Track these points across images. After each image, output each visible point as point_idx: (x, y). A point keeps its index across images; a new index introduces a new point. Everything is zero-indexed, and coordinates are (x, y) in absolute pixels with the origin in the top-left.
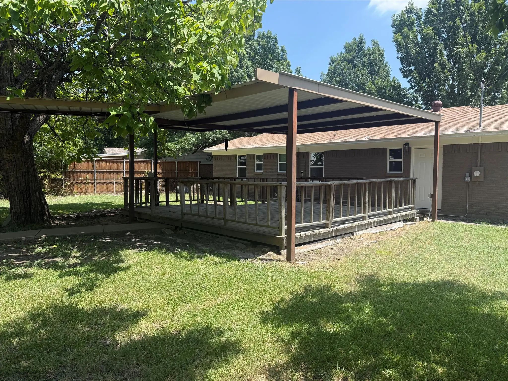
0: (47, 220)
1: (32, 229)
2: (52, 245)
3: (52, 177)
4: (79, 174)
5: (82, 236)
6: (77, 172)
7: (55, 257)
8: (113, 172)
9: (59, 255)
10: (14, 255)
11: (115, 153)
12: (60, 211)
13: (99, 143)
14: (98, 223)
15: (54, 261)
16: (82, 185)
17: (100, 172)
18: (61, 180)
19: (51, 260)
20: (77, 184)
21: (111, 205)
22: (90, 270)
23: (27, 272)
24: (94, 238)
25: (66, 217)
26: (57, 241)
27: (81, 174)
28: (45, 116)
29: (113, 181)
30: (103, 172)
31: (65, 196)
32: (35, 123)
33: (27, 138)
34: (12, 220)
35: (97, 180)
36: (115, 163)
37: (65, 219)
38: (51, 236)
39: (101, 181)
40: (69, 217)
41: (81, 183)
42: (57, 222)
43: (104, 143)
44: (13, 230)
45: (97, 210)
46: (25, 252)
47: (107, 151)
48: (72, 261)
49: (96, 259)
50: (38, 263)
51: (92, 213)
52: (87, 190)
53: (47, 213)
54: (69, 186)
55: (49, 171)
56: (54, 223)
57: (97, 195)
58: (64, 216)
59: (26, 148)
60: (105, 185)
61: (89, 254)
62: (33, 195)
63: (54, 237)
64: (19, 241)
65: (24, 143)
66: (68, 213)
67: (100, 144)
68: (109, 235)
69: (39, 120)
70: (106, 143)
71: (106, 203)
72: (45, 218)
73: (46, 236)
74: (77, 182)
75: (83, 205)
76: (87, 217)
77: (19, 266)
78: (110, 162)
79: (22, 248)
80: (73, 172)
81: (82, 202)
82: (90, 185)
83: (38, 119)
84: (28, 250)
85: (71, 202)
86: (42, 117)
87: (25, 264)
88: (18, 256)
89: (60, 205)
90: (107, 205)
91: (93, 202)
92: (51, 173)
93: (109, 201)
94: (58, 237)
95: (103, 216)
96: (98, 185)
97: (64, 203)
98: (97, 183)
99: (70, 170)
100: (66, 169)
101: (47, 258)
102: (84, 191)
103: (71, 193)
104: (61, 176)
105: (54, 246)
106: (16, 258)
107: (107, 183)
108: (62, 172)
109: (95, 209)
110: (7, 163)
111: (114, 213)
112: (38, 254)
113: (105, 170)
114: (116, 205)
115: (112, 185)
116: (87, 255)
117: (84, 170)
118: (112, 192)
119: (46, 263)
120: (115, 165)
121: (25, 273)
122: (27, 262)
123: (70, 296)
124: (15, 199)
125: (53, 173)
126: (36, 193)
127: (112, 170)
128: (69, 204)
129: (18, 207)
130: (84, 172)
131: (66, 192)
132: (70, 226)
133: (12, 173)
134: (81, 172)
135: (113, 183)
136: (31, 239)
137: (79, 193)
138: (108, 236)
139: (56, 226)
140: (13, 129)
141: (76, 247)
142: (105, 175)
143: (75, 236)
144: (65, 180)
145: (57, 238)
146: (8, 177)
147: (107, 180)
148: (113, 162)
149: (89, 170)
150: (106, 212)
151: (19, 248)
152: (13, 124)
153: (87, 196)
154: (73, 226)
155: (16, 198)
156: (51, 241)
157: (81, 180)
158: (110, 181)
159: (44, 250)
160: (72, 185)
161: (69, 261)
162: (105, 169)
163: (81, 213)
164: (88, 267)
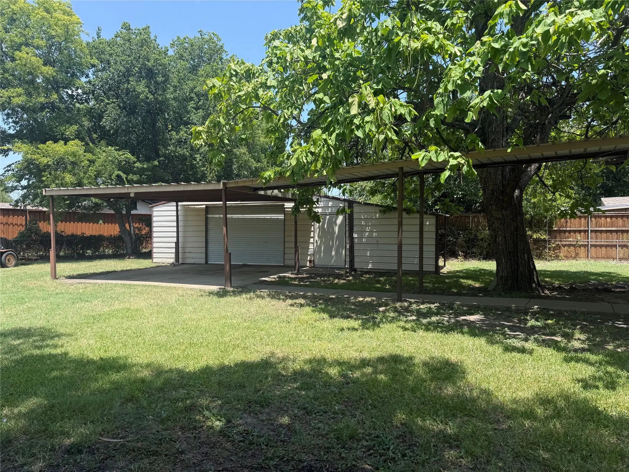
0: (536, 289)
1: (520, 297)
2: (546, 320)
3: (535, 237)
4: (567, 234)
5: (583, 313)
6: (565, 231)
7: (554, 334)
8: (617, 231)
9: (558, 333)
10: (506, 323)
11: (617, 204)
12: (547, 279)
13: (592, 193)
14: (602, 300)
15: (553, 339)
16: (572, 247)
17: (596, 231)
18: (544, 240)
19: (548, 337)
20: (564, 246)
21: (616, 276)
22: (606, 362)
23: (526, 347)
24: (601, 319)
25: (557, 287)
26: (552, 315)
27: (570, 233)
28: (537, 165)
29: (615, 243)
30: (601, 231)
31: (549, 261)
32: (525, 175)
33: (517, 192)
34: (498, 285)
35: (592, 241)
36: (619, 219)
37: (556, 289)
38: (544, 309)
39: (597, 243)
40: (560, 287)
41: (569, 246)
42: (547, 292)
43: (600, 192)
44: (500, 296)
45: (596, 282)
46: (517, 323)
47: (605, 203)
48: (577, 344)
49: (610, 348)
50: (535, 338)
51: (590, 285)
52: (577, 254)
53: (536, 280)
54: (554, 249)
55: (531, 230)
56: (543, 292)
57: (592, 261)
58: (555, 286)
59: (515, 204)
60: (604, 249)
61: (598, 339)
62: (521, 257)
63: (548, 310)
64: (508, 309)
65: (513, 198)
66: (557, 282)
67: (594, 194)
68: (622, 318)
69: (531, 171)
70: (603, 192)
71: (607, 273)
72: (534, 285)
73: (538, 308)
74: (565, 243)
75: (575, 273)
76: (585, 290)
77: (514, 337)
78: (611, 217)
79: (514, 318)
80: (560, 232)
81: (573, 269)
82: (582, 248)
83: (529, 169)
84: (520, 321)
85: (558, 269)
86: (534, 167)
87: (520, 336)
88: (510, 326)
89: (545, 271)
90: (609, 276)
91: (589, 270)
92: (533, 233)
93: (612, 270)
94: (552, 310)
95: (607, 291)
96: (593, 248)
97: (549, 269)
98: (592, 246)
99: (556, 229)
100: (551, 227)
101: (543, 334)
102: (573, 256)
103: (557, 257)
104: (545, 237)
105: (550, 322)
106: (509, 327)
107: (606, 246)
108: (546, 231)
109: (593, 280)
110: (496, 221)
111: (624, 288)
112: (533, 327)
113: (604, 229)
114: (623, 277)
115: (614, 249)
116: (595, 340)
117: (574, 229)
118: (614, 259)
119: (544, 341)
120: (620, 221)
121: (523, 347)
122: (522, 336)
123: (584, 389)
124: (502, 262)
125: (535, 232)
126: (524, 256)
127: (614, 229)
128: (556, 271)
129: (505, 271)
130: (575, 231)
131: (551, 256)
132: (564, 299)
133: (500, 232)
134: (570, 232)
135: (615, 246)
136: (522, 308)
137: (567, 257)
138: (622, 320)
139: (547, 297)
140: (503, 184)
141: (578, 327)
142: (604, 235)
143: (575, 312)
144: (549, 241)
145: (552, 312)
146: (496, 237)
147: (607, 242)
148: (617, 217)
149: (581, 229)
150: (610, 286)
151: (510, 317)
152: (502, 178)
153: (578, 262)
154: (570, 300)
155: (503, 260)
156: (544, 314)
157: (570, 241)
158: (610, 243)
159: (539, 324)
160: (558, 247)
161: (572, 343)
162: (604, 227)
163: (575, 283)
164: (601, 357)
